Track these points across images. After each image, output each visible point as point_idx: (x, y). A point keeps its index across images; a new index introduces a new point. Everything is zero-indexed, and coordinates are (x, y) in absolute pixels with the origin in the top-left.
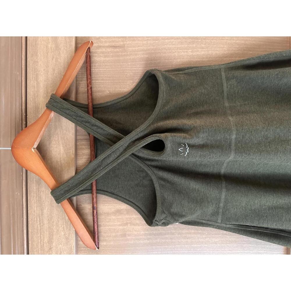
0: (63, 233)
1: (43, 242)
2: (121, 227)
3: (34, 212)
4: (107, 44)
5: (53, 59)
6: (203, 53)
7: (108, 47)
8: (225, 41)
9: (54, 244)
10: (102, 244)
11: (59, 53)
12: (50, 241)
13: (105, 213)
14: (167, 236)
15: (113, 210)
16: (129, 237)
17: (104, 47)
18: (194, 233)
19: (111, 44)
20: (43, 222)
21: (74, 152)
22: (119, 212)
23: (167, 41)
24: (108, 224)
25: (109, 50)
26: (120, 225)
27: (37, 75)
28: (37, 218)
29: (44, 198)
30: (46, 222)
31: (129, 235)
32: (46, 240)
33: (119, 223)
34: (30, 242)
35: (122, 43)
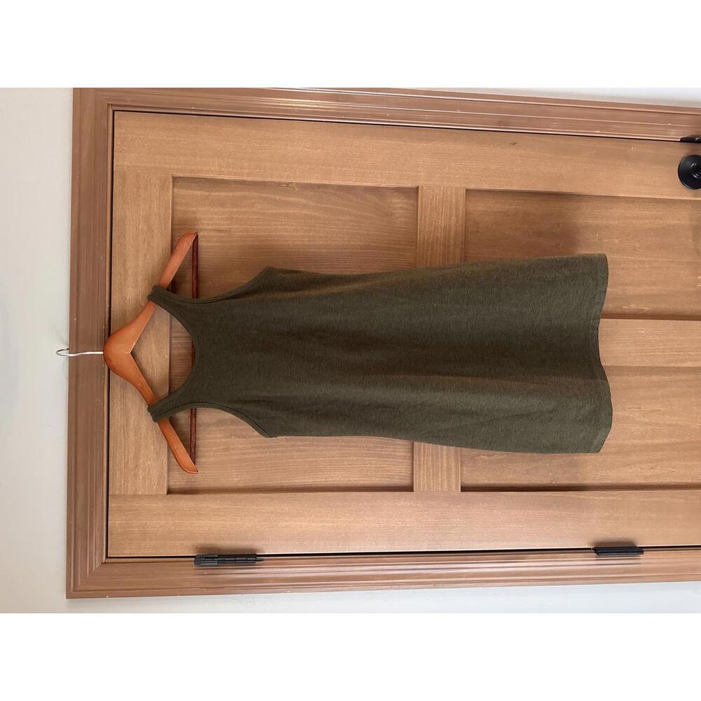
0: (152, 447)
1: (128, 458)
2: (223, 440)
3: (118, 422)
4: (210, 227)
5: (144, 243)
6: (321, 243)
7: (211, 230)
8: (345, 230)
9: (141, 461)
10: (200, 460)
11: (153, 236)
12: (137, 458)
13: (204, 424)
14: (278, 449)
15: (214, 420)
16: (233, 452)
17: (206, 230)
18: (309, 445)
19: (214, 227)
20: (128, 434)
21: (168, 352)
22: (220, 422)
23: (279, 227)
24: (208, 436)
25: (212, 234)
26: (221, 438)
27: (125, 261)
28: (120, 430)
29: (130, 406)
30: (132, 434)
31: (233, 449)
32: (131, 456)
33: (221, 436)
34: (111, 459)
35: (228, 227)
